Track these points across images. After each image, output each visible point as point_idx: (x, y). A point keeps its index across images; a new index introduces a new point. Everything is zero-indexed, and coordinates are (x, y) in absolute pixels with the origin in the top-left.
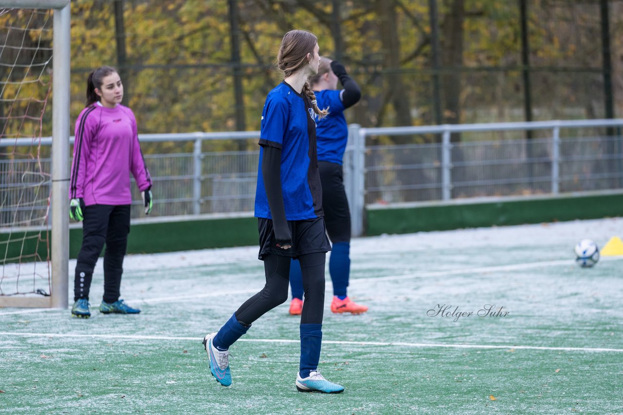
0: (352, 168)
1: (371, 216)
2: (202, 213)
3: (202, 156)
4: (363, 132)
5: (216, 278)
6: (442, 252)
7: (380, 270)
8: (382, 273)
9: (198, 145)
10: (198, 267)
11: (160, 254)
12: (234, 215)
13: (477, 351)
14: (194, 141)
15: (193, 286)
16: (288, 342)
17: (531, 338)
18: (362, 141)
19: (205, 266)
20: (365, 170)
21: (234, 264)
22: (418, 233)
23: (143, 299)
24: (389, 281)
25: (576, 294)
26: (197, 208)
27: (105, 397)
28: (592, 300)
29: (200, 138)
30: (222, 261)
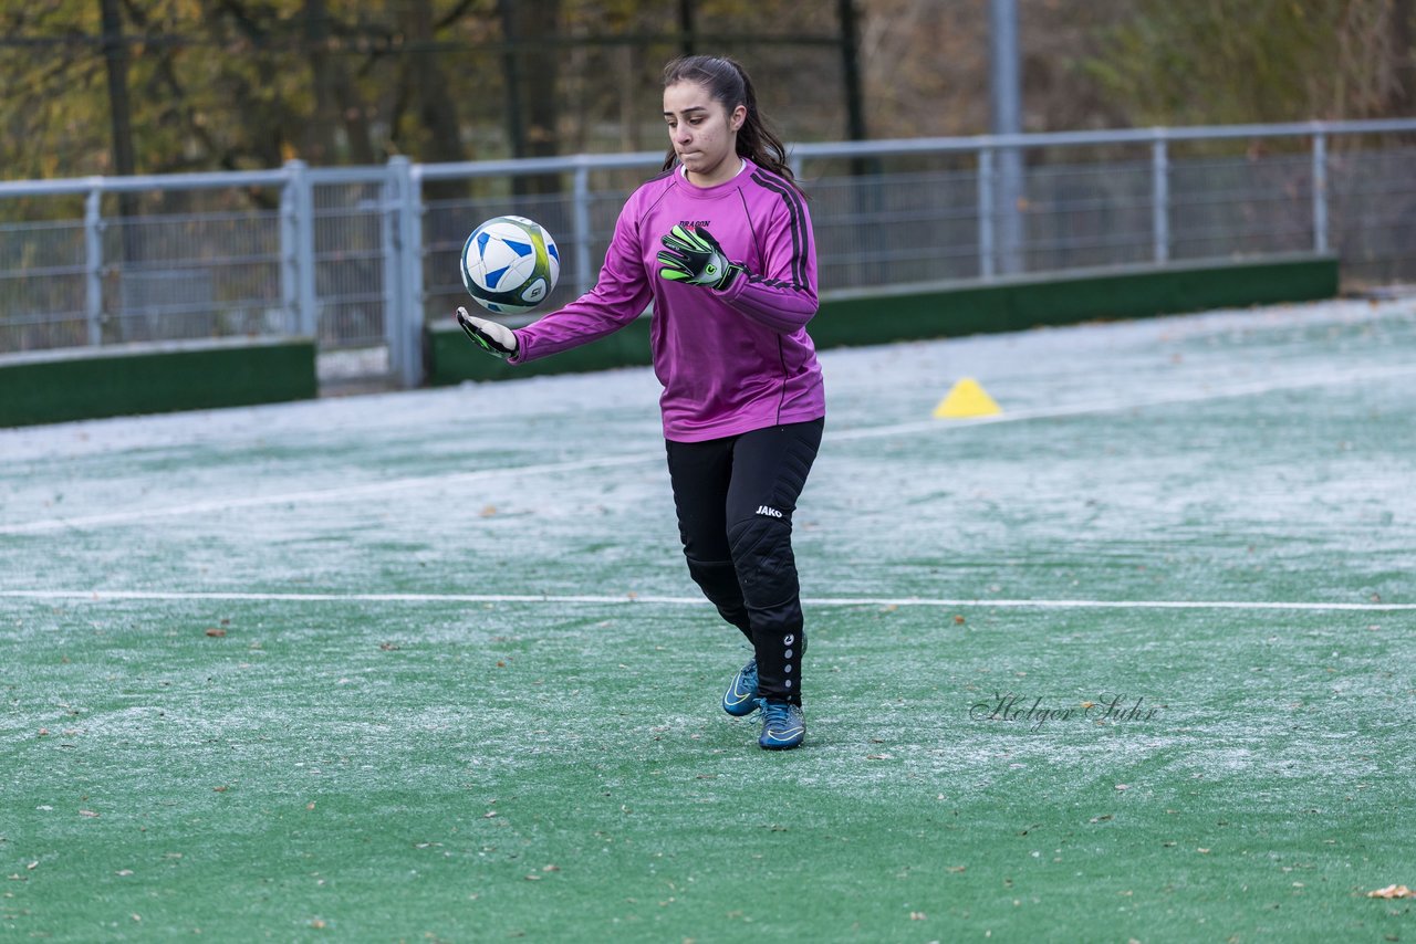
0: (398, 245)
1: (441, 345)
2: (104, 343)
3: (103, 225)
4: (418, 171)
5: (180, 475)
6: (609, 415)
7: (508, 454)
8: (517, 460)
9: (93, 203)
10: (128, 452)
11: (27, 428)
12: (169, 346)
13: (822, 610)
14: (86, 194)
15: (144, 491)
16: (420, 601)
17: (914, 584)
18: (417, 191)
19: (139, 450)
20: (425, 251)
21: (197, 447)
22: (535, 378)
23: (60, 518)
24: (543, 475)
25: (942, 495)
26: (95, 332)
27: (126, 713)
28: (983, 507)
29: (96, 188)
30: (165, 440)
